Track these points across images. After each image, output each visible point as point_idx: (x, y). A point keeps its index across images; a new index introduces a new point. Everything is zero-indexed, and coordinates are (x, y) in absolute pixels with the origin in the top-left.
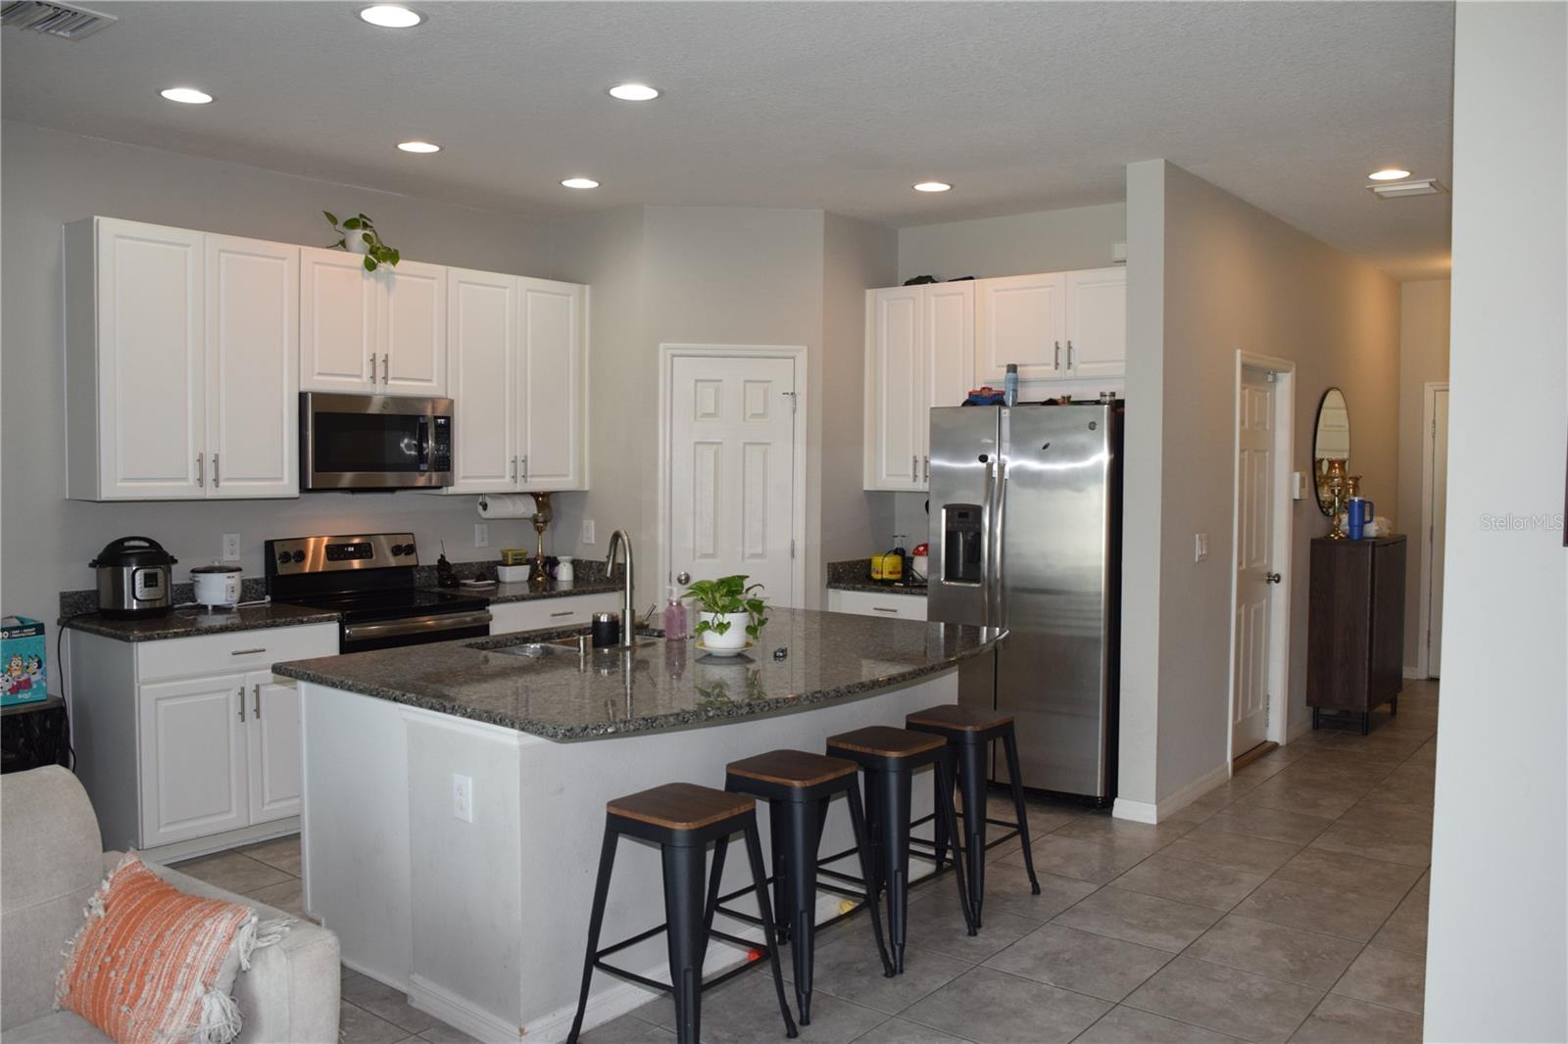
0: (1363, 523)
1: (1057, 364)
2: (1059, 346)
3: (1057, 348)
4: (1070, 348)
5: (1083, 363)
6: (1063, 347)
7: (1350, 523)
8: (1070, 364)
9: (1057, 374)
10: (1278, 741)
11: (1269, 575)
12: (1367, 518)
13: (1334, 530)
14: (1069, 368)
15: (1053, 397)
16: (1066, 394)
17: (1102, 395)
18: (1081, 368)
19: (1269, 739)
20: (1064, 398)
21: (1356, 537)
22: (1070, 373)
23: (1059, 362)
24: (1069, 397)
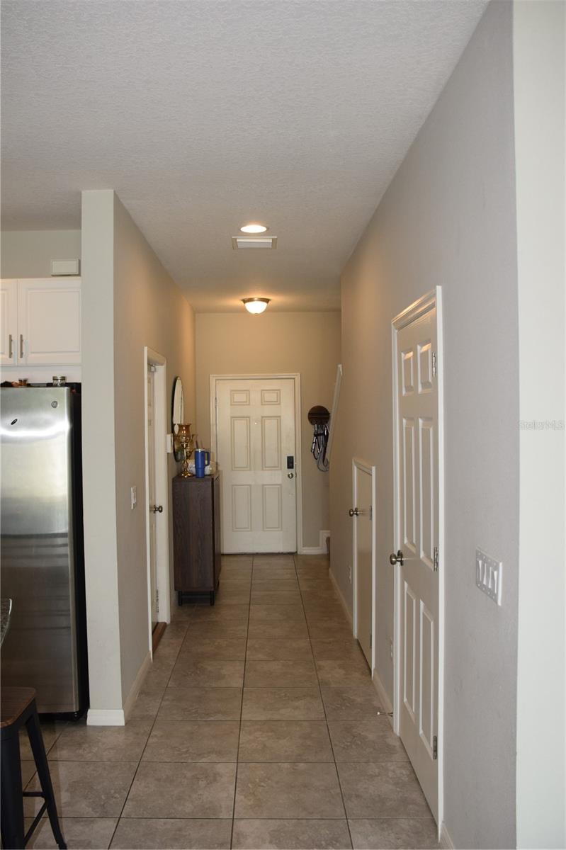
0: (204, 466)
1: (11, 354)
2: (13, 338)
3: (11, 340)
4: (22, 341)
5: (34, 353)
6: (16, 339)
7: (196, 467)
8: (22, 354)
9: (11, 361)
10: (166, 621)
11: (155, 507)
12: (206, 462)
13: (184, 471)
14: (21, 357)
15: (10, 380)
16: (23, 378)
17: (55, 379)
18: (31, 358)
19: (160, 621)
20: (20, 381)
21: (200, 476)
22: (22, 361)
23: (13, 352)
24: (25, 381)
